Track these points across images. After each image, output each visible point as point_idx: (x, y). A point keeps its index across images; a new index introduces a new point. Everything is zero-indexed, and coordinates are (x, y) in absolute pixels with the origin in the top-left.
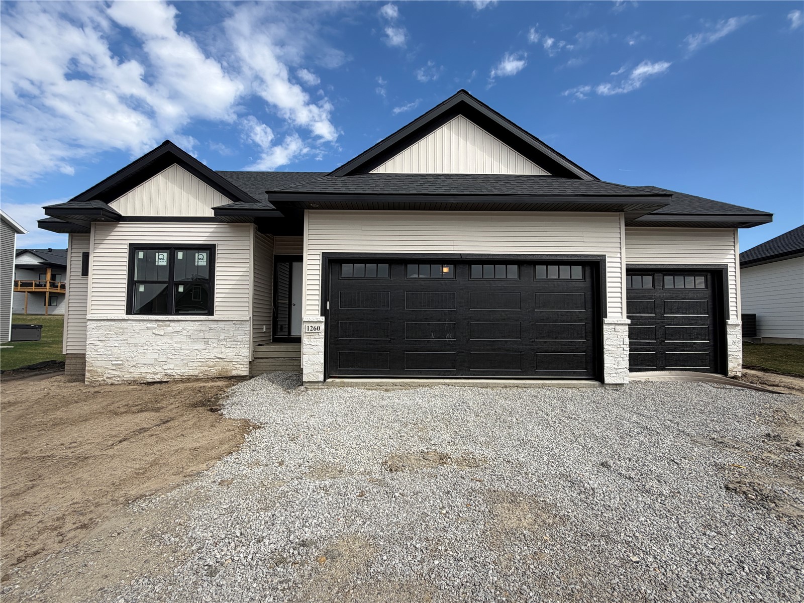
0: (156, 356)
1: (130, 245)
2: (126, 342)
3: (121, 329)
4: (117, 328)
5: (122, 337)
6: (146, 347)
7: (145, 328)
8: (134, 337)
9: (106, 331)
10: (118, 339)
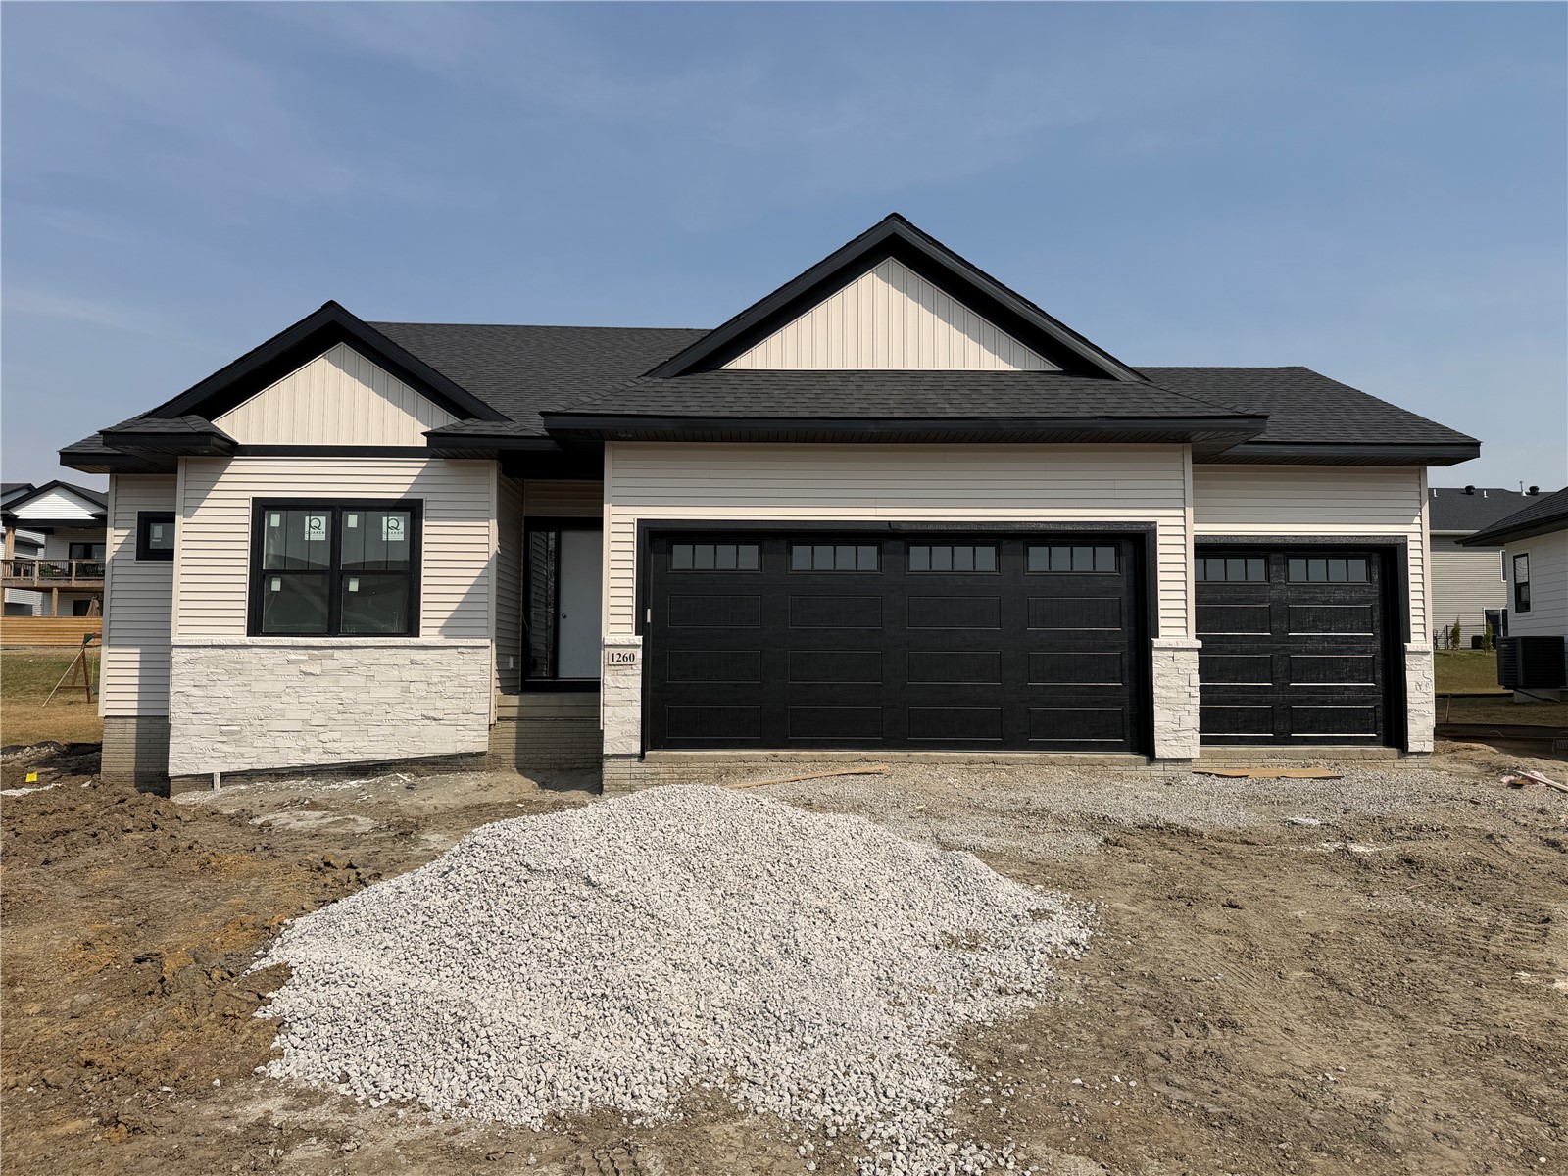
0: (306, 715)
1: (254, 499)
2: (248, 688)
3: (238, 663)
4: (230, 662)
5: (240, 680)
6: (285, 698)
7: (285, 662)
8: (263, 678)
9: (208, 668)
10: (231, 683)
